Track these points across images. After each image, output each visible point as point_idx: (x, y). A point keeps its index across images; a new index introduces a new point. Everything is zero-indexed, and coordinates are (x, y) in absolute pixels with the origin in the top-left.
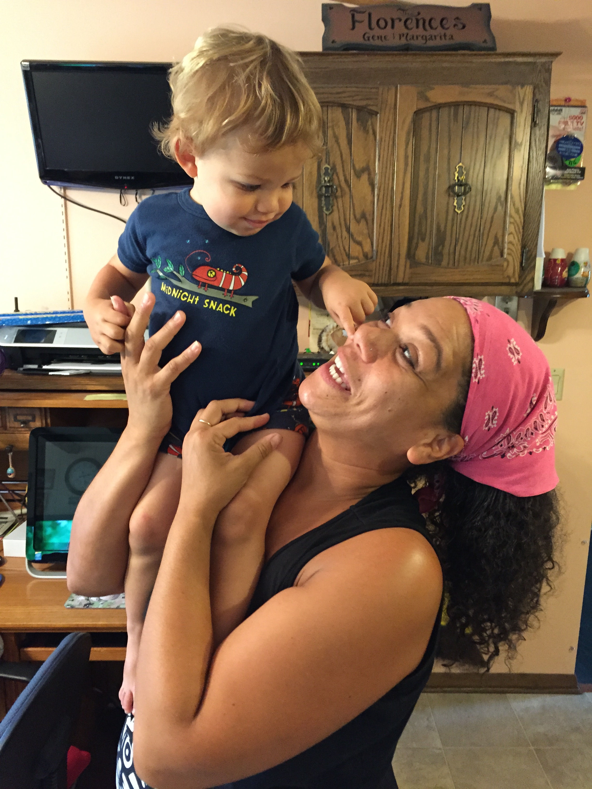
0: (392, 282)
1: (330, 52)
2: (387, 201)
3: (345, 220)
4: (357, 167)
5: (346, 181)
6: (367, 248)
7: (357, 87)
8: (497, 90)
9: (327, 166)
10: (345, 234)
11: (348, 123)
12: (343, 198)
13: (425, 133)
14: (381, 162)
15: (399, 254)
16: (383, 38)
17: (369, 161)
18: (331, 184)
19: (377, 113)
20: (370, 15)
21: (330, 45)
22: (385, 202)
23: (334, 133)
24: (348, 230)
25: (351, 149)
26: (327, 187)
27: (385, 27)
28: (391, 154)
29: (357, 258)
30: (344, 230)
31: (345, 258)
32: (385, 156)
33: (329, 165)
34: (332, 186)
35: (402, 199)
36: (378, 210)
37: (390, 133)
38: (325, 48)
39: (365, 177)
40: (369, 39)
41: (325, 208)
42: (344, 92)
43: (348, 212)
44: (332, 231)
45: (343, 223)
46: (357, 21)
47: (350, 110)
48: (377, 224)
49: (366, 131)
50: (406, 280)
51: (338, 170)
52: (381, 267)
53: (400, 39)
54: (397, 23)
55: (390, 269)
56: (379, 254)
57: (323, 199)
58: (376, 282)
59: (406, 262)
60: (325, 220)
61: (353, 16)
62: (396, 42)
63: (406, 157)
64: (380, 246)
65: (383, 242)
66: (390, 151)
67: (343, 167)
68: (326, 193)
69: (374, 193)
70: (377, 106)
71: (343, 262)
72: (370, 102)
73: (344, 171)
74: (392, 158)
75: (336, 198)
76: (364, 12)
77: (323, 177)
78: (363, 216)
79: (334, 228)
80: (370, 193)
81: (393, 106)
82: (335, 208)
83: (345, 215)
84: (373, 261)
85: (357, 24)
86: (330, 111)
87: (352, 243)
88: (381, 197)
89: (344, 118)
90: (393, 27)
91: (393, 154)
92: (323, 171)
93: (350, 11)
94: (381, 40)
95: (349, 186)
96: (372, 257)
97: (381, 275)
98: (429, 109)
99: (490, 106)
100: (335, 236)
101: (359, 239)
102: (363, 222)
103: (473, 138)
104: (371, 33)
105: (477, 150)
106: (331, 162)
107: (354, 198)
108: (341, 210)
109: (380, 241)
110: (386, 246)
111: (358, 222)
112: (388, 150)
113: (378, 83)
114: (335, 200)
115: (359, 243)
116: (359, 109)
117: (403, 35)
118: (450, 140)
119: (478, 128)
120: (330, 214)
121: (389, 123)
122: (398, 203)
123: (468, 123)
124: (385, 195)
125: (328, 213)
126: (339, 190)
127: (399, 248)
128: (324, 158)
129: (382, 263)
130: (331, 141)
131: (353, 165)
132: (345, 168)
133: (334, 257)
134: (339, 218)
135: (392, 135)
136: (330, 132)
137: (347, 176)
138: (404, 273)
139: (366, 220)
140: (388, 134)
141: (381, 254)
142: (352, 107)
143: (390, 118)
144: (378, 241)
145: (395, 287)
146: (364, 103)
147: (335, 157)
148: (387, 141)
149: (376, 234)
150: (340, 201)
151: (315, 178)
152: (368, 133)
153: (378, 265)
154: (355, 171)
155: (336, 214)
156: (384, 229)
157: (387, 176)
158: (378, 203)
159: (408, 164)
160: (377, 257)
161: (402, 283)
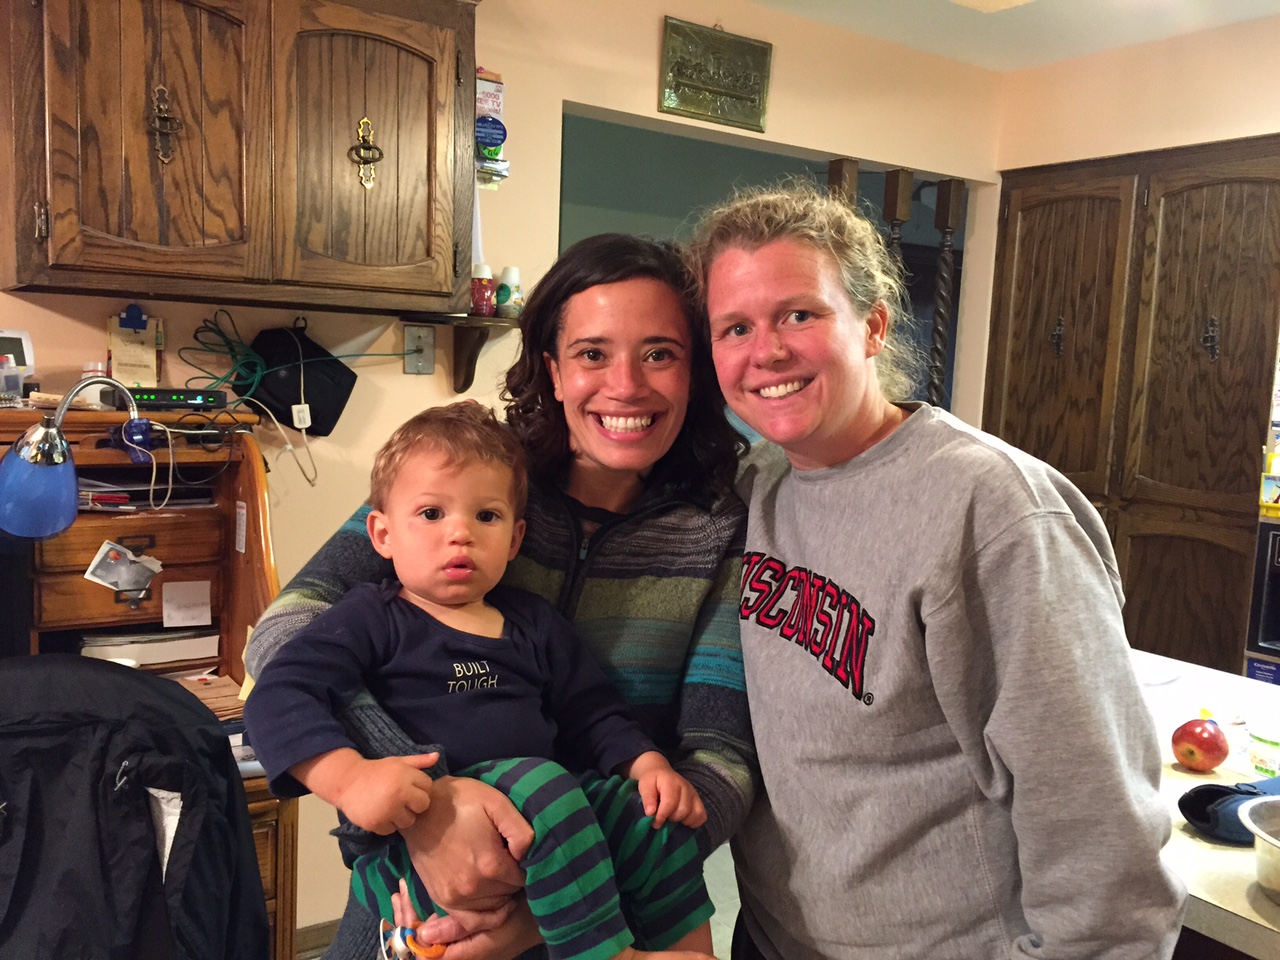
0: (276, 278)
2: (262, 154)
3: (195, 176)
4: (212, 98)
5: (195, 115)
6: (233, 222)
8: (411, 26)
9: (161, 87)
10: (195, 197)
11: (195, 29)
12: (190, 141)
13: (313, 67)
14: (250, 99)
15: (284, 237)
17: (230, 93)
18: (171, 116)
19: (241, 23)
23: (172, 41)
24: (200, 191)
25: (200, 69)
26: (160, 119)
28: (265, 86)
29: (216, 237)
30: (193, 190)
31: (197, 234)
32: (257, 86)
33: (165, 86)
34: (171, 119)
36: (248, 166)
37: (263, 57)
39: (224, 115)
41: (161, 153)
43: (199, 162)
44: (173, 190)
45: (190, 175)
47: (198, 10)
48: (248, 187)
49: (224, 46)
50: (297, 278)
51: (180, 98)
52: (258, 253)
55: (272, 256)
56: (253, 231)
57: (157, 137)
58: (250, 276)
59: (295, 250)
60: (161, 170)
63: (289, 95)
64: (254, 221)
65: (259, 213)
66: (264, 81)
67: (188, 92)
68: (160, 128)
69: (241, 140)
70: (240, 12)
71: (194, 241)
72: (230, 5)
73: (190, 99)
75: (179, 139)
77: (155, 103)
78: (225, 173)
80: (233, 139)
81: (265, 17)
82: (177, 154)
83: (193, 166)
84: (244, 243)
86: (164, 7)
87: (206, 211)
88: (254, 146)
89: (189, 21)
92: (155, 94)
95: (199, 124)
96: (242, 238)
97: (257, 265)
98: (319, 34)
99: (400, 47)
100: (179, 199)
101: (219, 207)
102: (224, 182)
103: (380, 85)
105: (387, 104)
106: (168, 85)
107: (207, 143)
108: (188, 159)
109: (255, 213)
110: (264, 223)
111: (216, 180)
112: (261, 79)
114: (177, 142)
115: (220, 215)
116: (213, 12)
118: (349, 83)
119: (386, 74)
120: (169, 162)
121: (261, 43)
122: (280, 161)
123: (372, 64)
124: (259, 146)
125: (165, 160)
126: (183, 127)
127: (284, 229)
128: (156, 74)
129: (258, 248)
130: (167, 53)
131: (204, 93)
132: (192, 96)
133: (178, 231)
134: (185, 171)
135: (266, 60)
136: (165, 37)
137: (196, 109)
138: (294, 266)
139: (229, 179)
140: (260, 56)
141: (256, 233)
142: (201, 7)
143: (262, 34)
144: (250, 213)
145: (279, 287)
146: (220, 4)
147: (175, 76)
148: (258, 66)
149: (248, 203)
150: (185, 145)
151: (141, 104)
152: (226, 50)
153: (252, 250)
154: (208, 103)
155: (179, 164)
156: (259, 196)
157: (261, 119)
158: (248, 154)
159: (292, 105)
160: (249, 238)
161: (291, 280)
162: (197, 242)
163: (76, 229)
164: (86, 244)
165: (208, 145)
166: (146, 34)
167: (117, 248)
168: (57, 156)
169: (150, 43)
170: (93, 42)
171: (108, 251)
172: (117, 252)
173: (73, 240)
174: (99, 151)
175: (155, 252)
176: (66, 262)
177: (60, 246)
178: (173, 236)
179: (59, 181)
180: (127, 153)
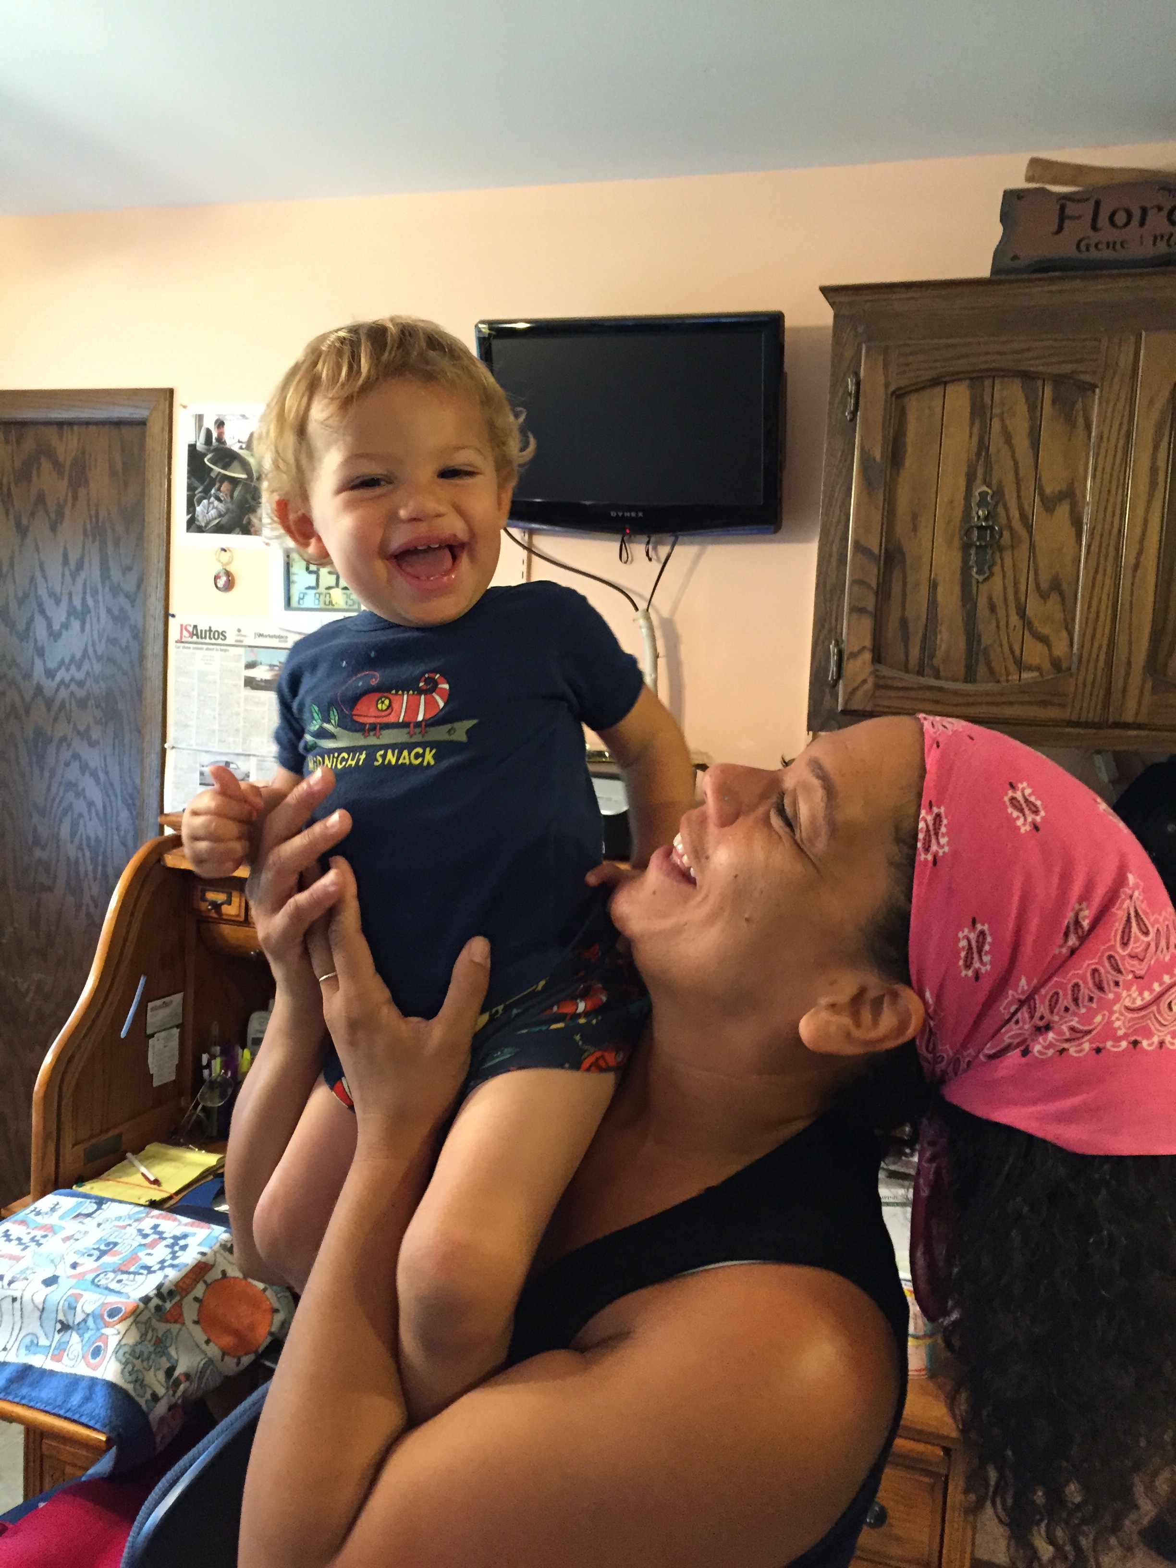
0: (1111, 720)
1: (1003, 277)
2: (1107, 556)
3: (1016, 593)
4: (1048, 491)
5: (1023, 516)
6: (1060, 649)
7: (1056, 340)
9: (985, 488)
10: (1014, 619)
11: (1033, 407)
12: (1016, 551)
14: (1098, 480)
15: (1129, 663)
16: (1118, 246)
17: (1074, 480)
18: (991, 523)
19: (1093, 387)
20: (1098, 204)
21: (1007, 262)
22: (1102, 558)
23: (1004, 428)
24: (1022, 612)
25: (1036, 458)
26: (980, 528)
27: (1127, 224)
28: (1121, 464)
29: (1038, 669)
30: (1013, 612)
31: (1012, 667)
32: (1108, 469)
33: (988, 486)
34: (992, 528)
35: (1140, 553)
36: (1086, 574)
37: (1121, 424)
38: (996, 269)
39: (1063, 510)
40: (1088, 249)
41: (975, 570)
42: (1028, 350)
43: (1023, 579)
44: (987, 612)
45: (1011, 597)
46: (1069, 217)
47: (1040, 383)
48: (1082, 601)
49: (1069, 419)
50: (1142, 719)
51: (1007, 497)
52: (1089, 688)
53: (1154, 244)
54: (1152, 215)
55: (1109, 692)
56: (1084, 660)
57: (973, 551)
58: (1074, 718)
59: (1144, 682)
60: (974, 591)
61: (1063, 208)
62: (1149, 250)
63: (1154, 471)
64: (1087, 646)
65: (1093, 636)
66: (1118, 460)
67: (1019, 491)
68: (979, 538)
69: (1081, 541)
70: (1094, 372)
71: (1007, 676)
72: (1081, 367)
73: (1019, 497)
74: (1122, 474)
75: (1001, 549)
76: (1088, 199)
77: (974, 508)
78: (1056, 585)
79: (993, 608)
80: (1073, 539)
81: (1129, 372)
82: (997, 569)
83: (1016, 583)
84: (1071, 675)
85: (1067, 224)
86: (997, 387)
87: (1028, 638)
89: (1027, 399)
90: (1142, 223)
91: (1125, 465)
92: (976, 498)
93: (1059, 200)
94: (1114, 248)
95: (1029, 528)
96: (1070, 669)
97: (1085, 705)
100: (994, 624)
101: (1045, 630)
102: (1054, 597)
104: (1094, 237)
106: (995, 481)
107: (1037, 549)
108: (1010, 573)
109: (1088, 637)
110: (1100, 647)
111: (1044, 596)
112: (1115, 456)
113: (1102, 329)
114: (998, 555)
115: (1044, 640)
116: (1059, 381)
117: (1162, 237)
120: (985, 580)
121: (1120, 406)
122: (1132, 561)
124: (1104, 545)
125: (981, 578)
126: (1006, 534)
127: (1130, 653)
128: (980, 473)
129: (1090, 678)
130: (996, 442)
131: (1039, 487)
132: (1022, 494)
133: (988, 663)
134: (1005, 588)
135: (1125, 428)
136: (996, 425)
137: (1026, 507)
138: (1139, 704)
139: (1061, 594)
140: (1116, 426)
141: (1088, 661)
142: (1044, 377)
143: (1123, 395)
144: (1083, 635)
145: (1118, 732)
146: (1067, 368)
147: (1003, 473)
148: (1113, 440)
149: (1081, 622)
150: (1007, 555)
151: (959, 512)
152: (1074, 426)
153: (1080, 685)
154: (1043, 498)
155: (997, 580)
156: (1098, 612)
157: (1110, 509)
158: (1086, 558)
159: (1157, 484)
160: (1078, 669)
161: (1134, 723)
162: (1010, 678)
163: (869, 668)
164: (877, 686)
165: (1037, 553)
166: (972, 424)
167: (912, 689)
168: (856, 588)
169: (975, 438)
170: (910, 449)
171: (901, 694)
172: (912, 694)
173: (864, 682)
174: (905, 577)
175: (956, 693)
176: (855, 707)
177: (850, 689)
178: (982, 669)
179: (855, 615)
180: (936, 575)
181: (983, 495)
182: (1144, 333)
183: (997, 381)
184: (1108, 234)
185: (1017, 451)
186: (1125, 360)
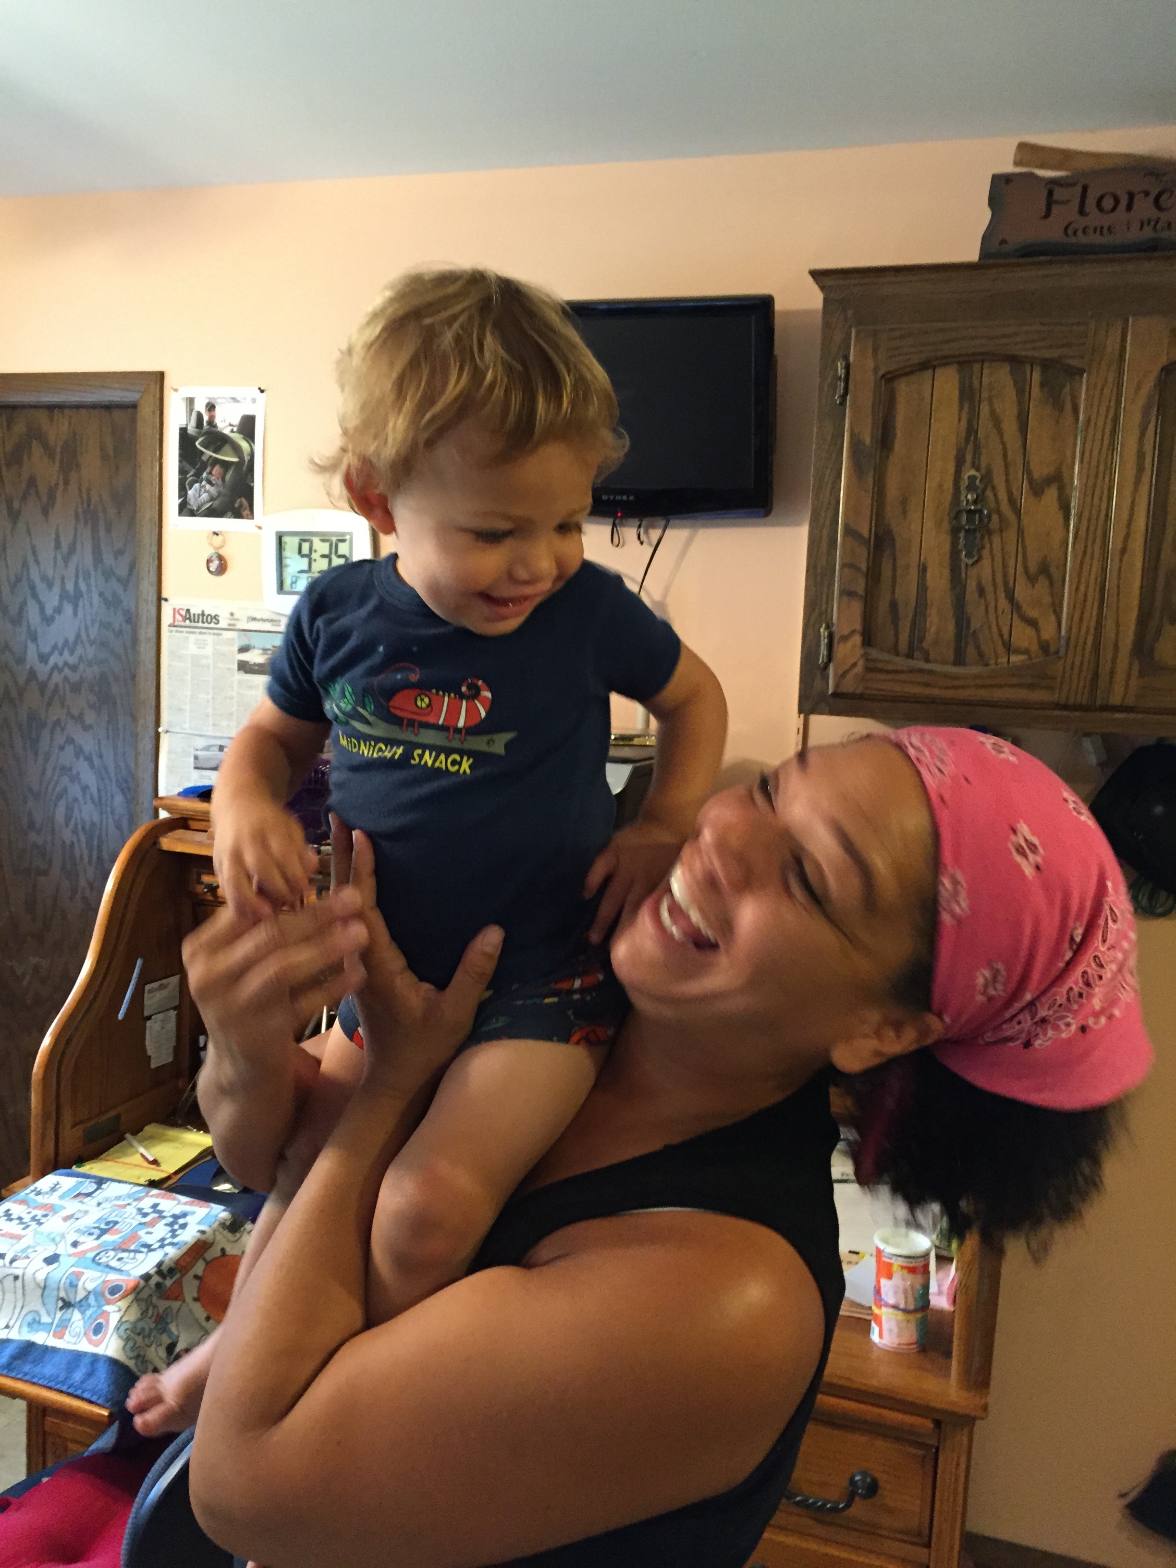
0: (1099, 703)
1: (991, 261)
2: (1094, 542)
3: (1005, 576)
4: (1036, 476)
5: (1012, 501)
6: (1048, 632)
7: (1044, 324)
9: (973, 472)
10: (1003, 603)
11: (1022, 391)
12: (1004, 534)
14: (1086, 465)
15: (1116, 646)
16: (1105, 231)
17: (1061, 464)
18: (979, 506)
19: (1081, 372)
20: (1085, 189)
21: (996, 248)
22: (1090, 544)
23: (993, 413)
24: (1010, 596)
25: (1025, 441)
26: (969, 512)
27: (1114, 209)
28: (1108, 450)
29: (1026, 652)
30: (1002, 595)
31: (1001, 649)
32: (1096, 452)
33: (978, 470)
34: (980, 512)
35: (1127, 537)
36: (1074, 558)
37: (1108, 406)
38: (985, 253)
39: (1051, 494)
40: (1075, 233)
41: (964, 553)
42: (1015, 334)
43: (1012, 562)
44: (976, 596)
45: (999, 580)
46: (1056, 202)
47: (1028, 367)
48: (1070, 585)
49: (1058, 406)
50: (1130, 701)
51: (996, 480)
52: (1076, 670)
53: (1141, 229)
54: (1139, 200)
55: (1096, 675)
56: (1072, 642)
57: (962, 535)
58: (1062, 701)
59: (1131, 664)
60: (963, 575)
61: (1050, 193)
62: (1135, 235)
63: (1141, 455)
64: (1074, 630)
65: (1081, 619)
66: (1106, 442)
67: (1007, 474)
68: (967, 523)
69: (1069, 526)
70: (1082, 357)
71: (996, 659)
72: (1069, 352)
73: (1007, 481)
74: (1110, 456)
75: (990, 533)
76: (1074, 184)
77: (963, 492)
78: (1044, 569)
79: (981, 591)
80: (1061, 523)
81: (1116, 354)
82: (986, 553)
83: (1005, 566)
84: (1059, 658)
85: (1055, 209)
86: (985, 371)
87: (1017, 621)
88: (1082, 532)
89: (1016, 383)
90: (1129, 208)
91: (1112, 448)
92: (965, 482)
93: (1046, 184)
94: (1101, 233)
95: (1018, 513)
96: (1057, 652)
97: (1074, 687)
100: (983, 608)
101: (1033, 613)
102: (1042, 581)
104: (1082, 222)
106: (983, 465)
107: (1025, 534)
108: (998, 557)
109: (1076, 618)
110: (1088, 628)
111: (1032, 579)
112: (1103, 440)
113: (1090, 314)
114: (986, 539)
115: (1033, 623)
116: (1047, 365)
117: (1149, 221)
120: (974, 563)
121: (1107, 391)
122: (1120, 545)
124: (1091, 528)
125: (970, 562)
126: (995, 517)
127: (1117, 634)
128: (969, 458)
129: (1077, 663)
130: (985, 426)
131: (1027, 470)
132: (1011, 478)
133: (978, 647)
134: (993, 572)
135: (1111, 414)
136: (985, 409)
137: (1015, 491)
138: (1127, 687)
139: (1049, 577)
140: (1103, 410)
141: (1076, 646)
142: (1032, 362)
143: (1111, 379)
144: (1071, 618)
145: (1106, 715)
146: (1055, 354)
147: (992, 457)
148: (1100, 423)
149: (1069, 604)
150: (996, 539)
151: (948, 497)
152: (1061, 409)
153: (1068, 667)
154: (1031, 481)
155: (986, 562)
156: (1085, 595)
157: (1097, 492)
158: (1074, 544)
159: (1144, 469)
160: (1067, 651)
161: (1121, 706)
162: (999, 660)
163: (859, 651)
164: (868, 670)
165: (1026, 536)
166: (961, 408)
167: (902, 672)
168: (847, 571)
169: (964, 422)
170: (899, 435)
171: (890, 677)
172: (903, 677)
173: (854, 665)
174: (895, 559)
175: (946, 676)
176: (845, 691)
177: (841, 672)
178: (971, 652)
179: (845, 599)
180: (925, 558)
181: (972, 479)
182: (1131, 320)
183: (986, 365)
184: (1095, 218)
185: (1005, 437)
186: (1112, 344)
